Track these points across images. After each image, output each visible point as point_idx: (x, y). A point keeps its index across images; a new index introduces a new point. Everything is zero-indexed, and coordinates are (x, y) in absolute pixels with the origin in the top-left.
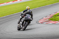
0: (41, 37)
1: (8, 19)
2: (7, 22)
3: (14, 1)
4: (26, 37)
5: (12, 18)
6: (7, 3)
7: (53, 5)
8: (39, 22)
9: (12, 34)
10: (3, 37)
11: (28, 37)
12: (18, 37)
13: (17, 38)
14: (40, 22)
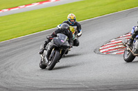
0: (105, 87)
1: (28, 44)
2: (25, 50)
3: (41, 2)
4: (72, 86)
5: (37, 42)
6: (26, 5)
7: (133, 11)
8: (101, 51)
9: (37, 78)
10: (18, 86)
11: (75, 86)
12: (53, 87)
13: (50, 87)
14: (104, 50)
